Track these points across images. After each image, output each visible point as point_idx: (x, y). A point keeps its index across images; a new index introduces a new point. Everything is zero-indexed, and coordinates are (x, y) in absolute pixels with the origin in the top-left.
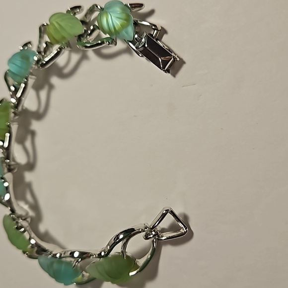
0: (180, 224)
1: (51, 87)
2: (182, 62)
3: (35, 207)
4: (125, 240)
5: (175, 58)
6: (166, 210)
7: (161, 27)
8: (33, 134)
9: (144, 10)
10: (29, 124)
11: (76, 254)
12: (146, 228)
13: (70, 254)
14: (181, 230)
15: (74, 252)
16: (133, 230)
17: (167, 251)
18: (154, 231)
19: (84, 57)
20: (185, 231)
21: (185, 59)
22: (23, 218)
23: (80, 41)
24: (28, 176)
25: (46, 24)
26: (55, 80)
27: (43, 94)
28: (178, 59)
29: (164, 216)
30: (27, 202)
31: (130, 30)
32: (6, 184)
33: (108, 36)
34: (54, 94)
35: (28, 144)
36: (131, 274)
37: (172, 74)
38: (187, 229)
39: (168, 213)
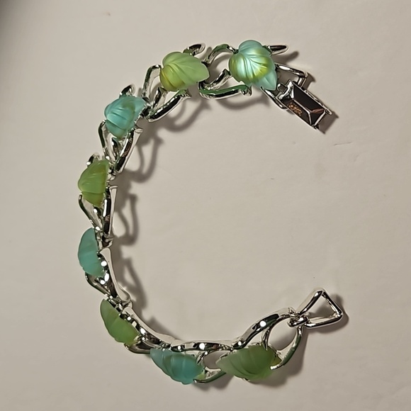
0: (334, 308)
1: (159, 142)
2: (335, 116)
3: (137, 289)
4: (268, 328)
5: (327, 112)
6: (318, 292)
7: (308, 74)
8: (133, 199)
9: (287, 52)
10: (129, 186)
11: (202, 346)
12: (291, 313)
13: (194, 346)
14: (335, 315)
15: (199, 343)
16: (276, 316)
17: (314, 340)
18: (303, 317)
19: (204, 106)
20: (339, 316)
21: (337, 113)
22: (124, 304)
23: (203, 88)
24: (127, 251)
25: (157, 66)
26: (163, 133)
27: (147, 150)
28: (331, 113)
29: (315, 299)
30: (124, 283)
31: (272, 77)
32: (104, 264)
33: (242, 83)
34: (162, 151)
35: (126, 211)
36: (272, 368)
37: (321, 130)
38: (342, 314)
39: (321, 296)
